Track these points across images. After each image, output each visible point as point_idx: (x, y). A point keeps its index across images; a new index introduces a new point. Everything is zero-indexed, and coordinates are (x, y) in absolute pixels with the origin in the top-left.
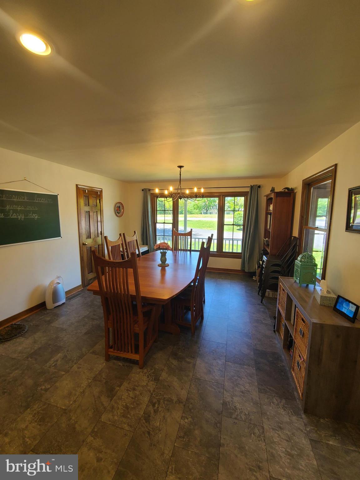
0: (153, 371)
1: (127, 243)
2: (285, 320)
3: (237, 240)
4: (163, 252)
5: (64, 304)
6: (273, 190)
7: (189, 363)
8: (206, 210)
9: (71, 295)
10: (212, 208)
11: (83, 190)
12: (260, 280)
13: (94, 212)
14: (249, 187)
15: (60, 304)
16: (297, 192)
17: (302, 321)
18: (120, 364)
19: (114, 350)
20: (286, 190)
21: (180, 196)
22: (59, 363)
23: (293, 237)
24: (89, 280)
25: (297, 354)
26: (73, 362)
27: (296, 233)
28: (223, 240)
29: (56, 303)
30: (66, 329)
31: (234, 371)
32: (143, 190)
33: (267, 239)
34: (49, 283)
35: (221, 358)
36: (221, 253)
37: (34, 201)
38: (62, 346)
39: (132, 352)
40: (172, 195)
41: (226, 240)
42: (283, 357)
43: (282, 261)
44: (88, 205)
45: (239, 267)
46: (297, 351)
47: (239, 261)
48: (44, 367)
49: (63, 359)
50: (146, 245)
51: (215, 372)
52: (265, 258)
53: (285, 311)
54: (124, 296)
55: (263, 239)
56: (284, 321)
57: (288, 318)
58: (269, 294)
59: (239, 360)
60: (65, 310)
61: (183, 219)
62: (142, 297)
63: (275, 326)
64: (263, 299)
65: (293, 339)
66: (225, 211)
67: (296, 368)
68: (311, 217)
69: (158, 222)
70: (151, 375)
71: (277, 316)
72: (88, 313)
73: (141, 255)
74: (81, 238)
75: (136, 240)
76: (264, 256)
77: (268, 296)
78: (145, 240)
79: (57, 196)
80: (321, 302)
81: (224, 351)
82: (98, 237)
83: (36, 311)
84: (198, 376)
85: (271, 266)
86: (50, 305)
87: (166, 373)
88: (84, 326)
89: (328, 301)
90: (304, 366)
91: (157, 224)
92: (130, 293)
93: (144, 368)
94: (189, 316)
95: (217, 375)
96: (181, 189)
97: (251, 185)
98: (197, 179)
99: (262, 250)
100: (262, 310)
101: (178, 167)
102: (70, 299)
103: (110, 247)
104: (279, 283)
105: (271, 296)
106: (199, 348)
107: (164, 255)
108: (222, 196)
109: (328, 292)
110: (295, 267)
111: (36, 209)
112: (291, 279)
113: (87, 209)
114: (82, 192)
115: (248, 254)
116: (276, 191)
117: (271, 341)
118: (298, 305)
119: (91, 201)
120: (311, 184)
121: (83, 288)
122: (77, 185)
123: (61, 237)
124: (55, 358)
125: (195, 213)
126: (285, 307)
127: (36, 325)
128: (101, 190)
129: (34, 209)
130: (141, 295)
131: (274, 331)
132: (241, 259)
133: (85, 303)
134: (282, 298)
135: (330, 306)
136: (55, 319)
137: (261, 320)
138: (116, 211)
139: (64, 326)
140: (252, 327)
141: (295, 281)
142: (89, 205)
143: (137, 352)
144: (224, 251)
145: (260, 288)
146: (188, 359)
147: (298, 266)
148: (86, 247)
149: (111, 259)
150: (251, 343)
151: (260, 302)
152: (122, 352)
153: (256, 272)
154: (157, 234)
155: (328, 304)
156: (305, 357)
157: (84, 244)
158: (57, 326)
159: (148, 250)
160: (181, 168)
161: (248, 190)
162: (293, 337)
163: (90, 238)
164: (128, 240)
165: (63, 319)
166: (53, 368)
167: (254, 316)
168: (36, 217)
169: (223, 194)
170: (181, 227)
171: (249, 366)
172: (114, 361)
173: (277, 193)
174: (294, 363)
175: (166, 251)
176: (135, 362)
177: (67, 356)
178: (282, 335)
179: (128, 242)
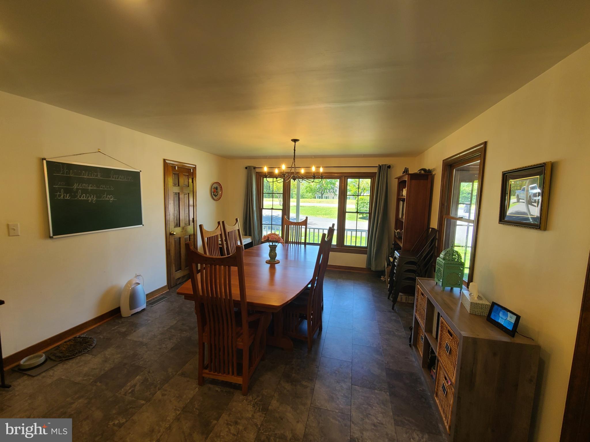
0: (260, 398)
1: (227, 234)
2: (425, 332)
3: (362, 231)
4: (273, 245)
5: (144, 310)
6: (406, 171)
7: (306, 387)
8: (321, 194)
9: (153, 299)
10: (328, 191)
11: (172, 166)
12: (391, 282)
13: (185, 194)
14: (377, 167)
15: (139, 311)
16: (435, 174)
17: (448, 334)
18: (217, 389)
19: (210, 371)
20: (423, 172)
21: (294, 177)
22: (137, 388)
23: (431, 229)
24: (176, 279)
25: (442, 376)
26: (156, 387)
27: (434, 224)
28: (345, 231)
29: (135, 309)
30: (146, 344)
31: (363, 398)
32: (246, 168)
33: (398, 230)
34: (125, 284)
35: (346, 380)
36: (341, 247)
37: (110, 179)
38: (141, 366)
39: (233, 374)
40: (284, 175)
41: (347, 231)
42: (422, 378)
43: (418, 258)
44: (177, 185)
45: (364, 265)
46: (441, 372)
47: (364, 257)
48: (117, 394)
49: (142, 383)
50: (249, 236)
51: (338, 398)
52: (397, 254)
53: (425, 321)
54: (225, 302)
55: (393, 230)
56: (423, 333)
57: (429, 330)
58: (401, 298)
59: (368, 382)
60: (146, 318)
61: (295, 204)
62: (248, 303)
63: (410, 338)
64: (395, 305)
65: (436, 356)
66: (347, 195)
67: (440, 392)
68: (453, 205)
69: (264, 207)
70: (257, 404)
71: (413, 326)
72: (175, 322)
73: (244, 249)
74: (168, 226)
75: (239, 230)
76: (396, 251)
77: (400, 301)
78: (248, 229)
79: (139, 172)
80: (470, 310)
81: (349, 372)
82: (189, 225)
83: (107, 320)
84: (317, 404)
85: (404, 264)
86: (126, 312)
87: (277, 401)
88: (170, 339)
89: (480, 309)
90: (451, 392)
91: (263, 210)
92: (233, 298)
93: (248, 394)
94: (305, 325)
95: (342, 402)
96: (295, 167)
97: (379, 165)
98: (313, 155)
99: (393, 244)
100: (394, 318)
101: (292, 140)
102: (152, 304)
103: (206, 239)
104: (416, 286)
105: (404, 301)
106: (318, 367)
107: (273, 249)
108: (343, 177)
109: (479, 298)
110: (437, 266)
111: (112, 189)
112: (431, 281)
113: (176, 190)
114: (170, 169)
115: (375, 249)
116: (410, 172)
117: (407, 358)
118: (443, 313)
119: (181, 181)
120: (453, 165)
121: (168, 290)
122: (164, 160)
123: (143, 225)
124: (133, 382)
125: (307, 197)
126: (425, 316)
127: (107, 338)
128: (194, 166)
129: (109, 189)
130: (248, 301)
131: (410, 345)
132: (367, 255)
133: (171, 309)
134: (421, 304)
135: (482, 315)
136: (132, 330)
137: (393, 332)
138: (213, 193)
139: (144, 340)
140: (383, 340)
141: (437, 283)
142: (179, 185)
143: (239, 373)
144: (345, 244)
145: (390, 290)
146: (304, 382)
147: (440, 265)
148: (173, 238)
149: (208, 253)
150: (383, 361)
151: (391, 309)
152: (220, 374)
153: (385, 271)
154: (263, 223)
155: (480, 313)
156: (453, 380)
157: (171, 234)
158: (135, 339)
159: (252, 243)
160: (295, 142)
161: (375, 170)
162: (437, 354)
163: (180, 226)
164: (228, 229)
165: (142, 330)
166: (130, 395)
167: (384, 326)
168: (112, 199)
169: (345, 175)
170: (293, 215)
171: (381, 390)
172: (210, 386)
173: (411, 175)
174: (438, 387)
175: (277, 244)
176: (236, 387)
177: (148, 379)
178: (420, 350)
179: (228, 232)
